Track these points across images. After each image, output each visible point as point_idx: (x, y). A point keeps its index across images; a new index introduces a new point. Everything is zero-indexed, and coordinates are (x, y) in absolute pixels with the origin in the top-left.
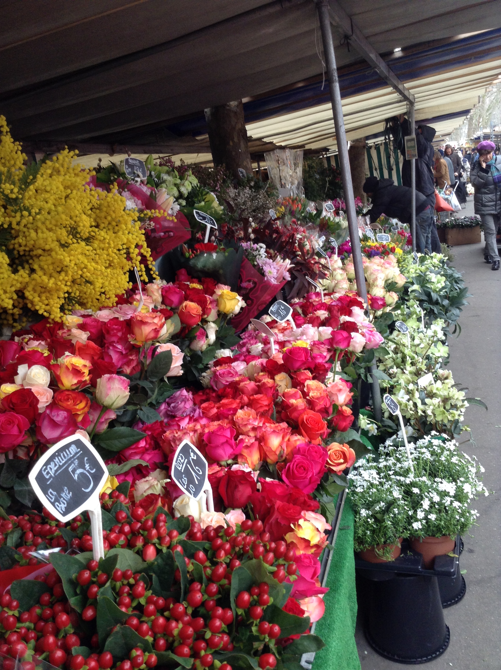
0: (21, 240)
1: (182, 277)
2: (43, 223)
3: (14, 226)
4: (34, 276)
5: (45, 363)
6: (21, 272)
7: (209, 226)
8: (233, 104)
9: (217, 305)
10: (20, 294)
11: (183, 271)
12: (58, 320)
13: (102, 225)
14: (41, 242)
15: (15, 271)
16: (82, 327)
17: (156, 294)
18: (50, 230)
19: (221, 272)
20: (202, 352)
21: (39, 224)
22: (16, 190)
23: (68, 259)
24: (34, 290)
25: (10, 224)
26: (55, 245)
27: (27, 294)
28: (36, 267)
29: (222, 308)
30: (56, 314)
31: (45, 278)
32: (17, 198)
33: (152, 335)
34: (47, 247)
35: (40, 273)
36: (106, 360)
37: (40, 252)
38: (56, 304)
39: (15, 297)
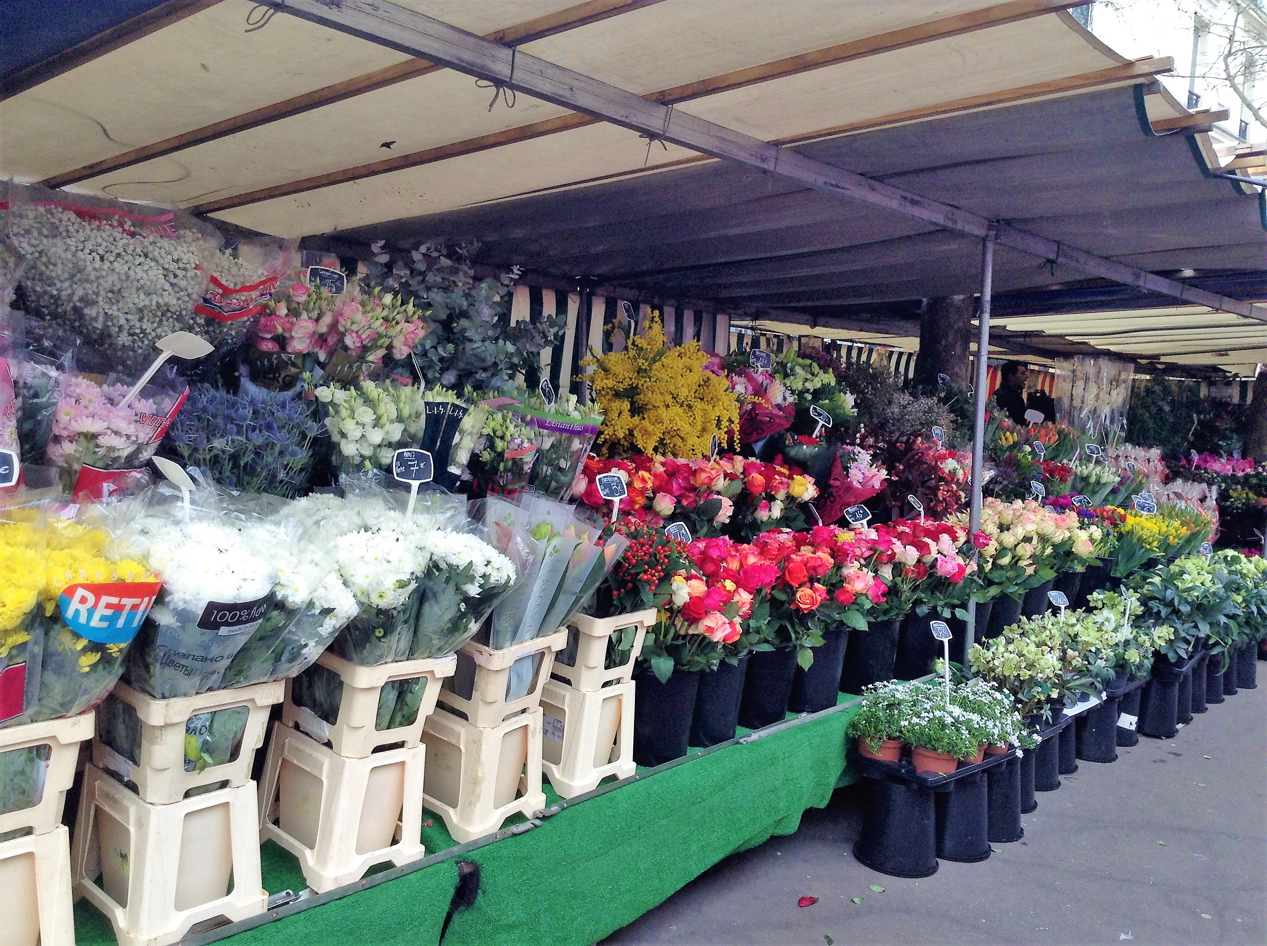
0: (641, 396)
1: (777, 462)
2: (659, 388)
3: (640, 386)
4: (643, 421)
5: (629, 472)
6: (636, 417)
7: (821, 423)
8: (958, 298)
9: (788, 487)
10: (631, 432)
11: (780, 456)
12: (649, 455)
13: (705, 399)
14: (653, 400)
15: (632, 416)
16: (663, 464)
17: (738, 464)
18: (662, 394)
19: (809, 463)
20: (762, 522)
21: (656, 388)
22: (646, 364)
23: (665, 414)
24: (640, 432)
25: (637, 386)
26: (661, 404)
27: (635, 433)
28: (646, 416)
29: (791, 490)
30: (650, 452)
31: (648, 425)
32: (646, 369)
33: (707, 481)
34: (656, 405)
35: (647, 420)
36: (669, 486)
37: (651, 407)
38: (652, 443)
39: (627, 432)
